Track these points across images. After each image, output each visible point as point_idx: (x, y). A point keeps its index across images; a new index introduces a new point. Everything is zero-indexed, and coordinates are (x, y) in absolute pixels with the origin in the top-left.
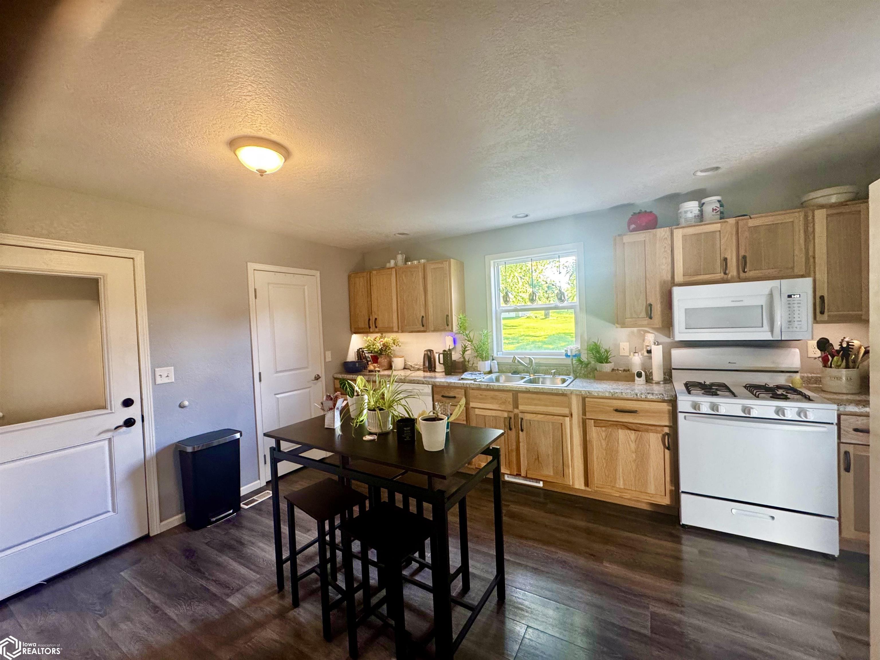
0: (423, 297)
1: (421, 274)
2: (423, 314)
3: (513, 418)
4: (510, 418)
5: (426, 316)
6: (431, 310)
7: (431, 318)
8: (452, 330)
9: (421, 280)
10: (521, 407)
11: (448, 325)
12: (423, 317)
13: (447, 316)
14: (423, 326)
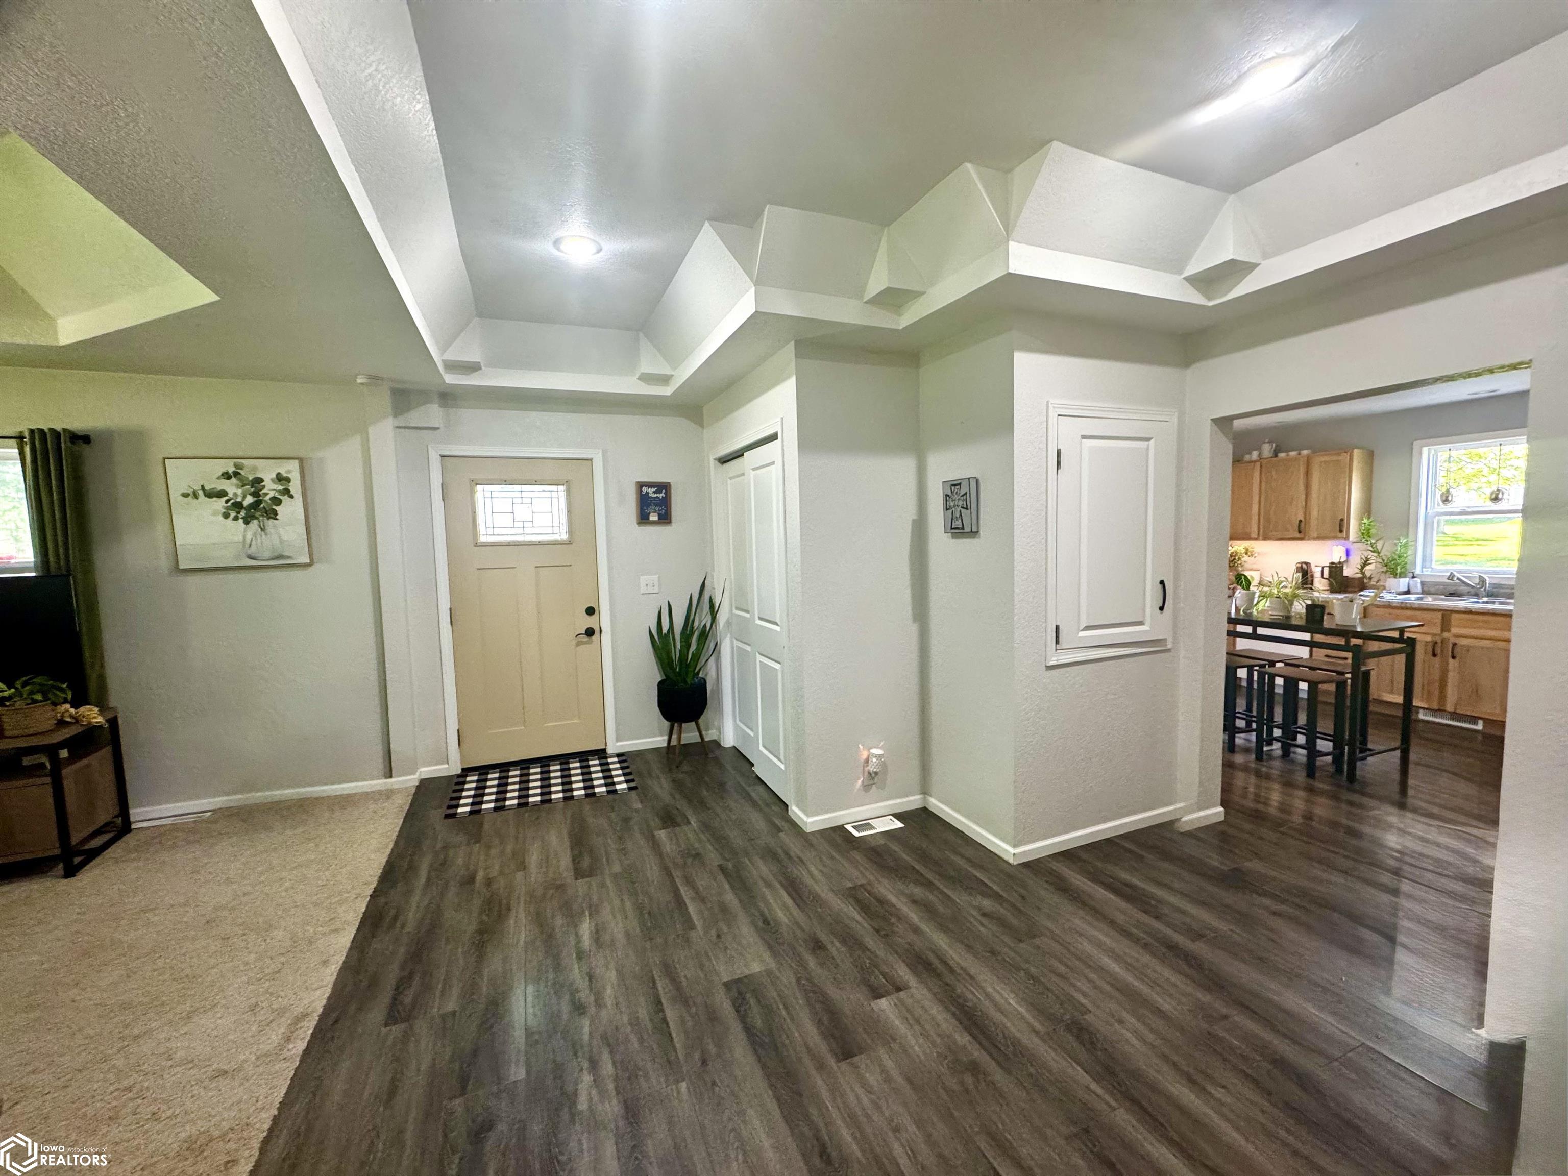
0: (1303, 497)
1: (1302, 470)
2: (1301, 517)
3: (1440, 644)
4: (1436, 643)
5: (1305, 518)
6: (1315, 513)
7: (1313, 522)
8: (1347, 538)
9: (1302, 476)
10: (1454, 630)
11: (1341, 531)
12: (1300, 521)
13: (1342, 520)
14: (1300, 532)
